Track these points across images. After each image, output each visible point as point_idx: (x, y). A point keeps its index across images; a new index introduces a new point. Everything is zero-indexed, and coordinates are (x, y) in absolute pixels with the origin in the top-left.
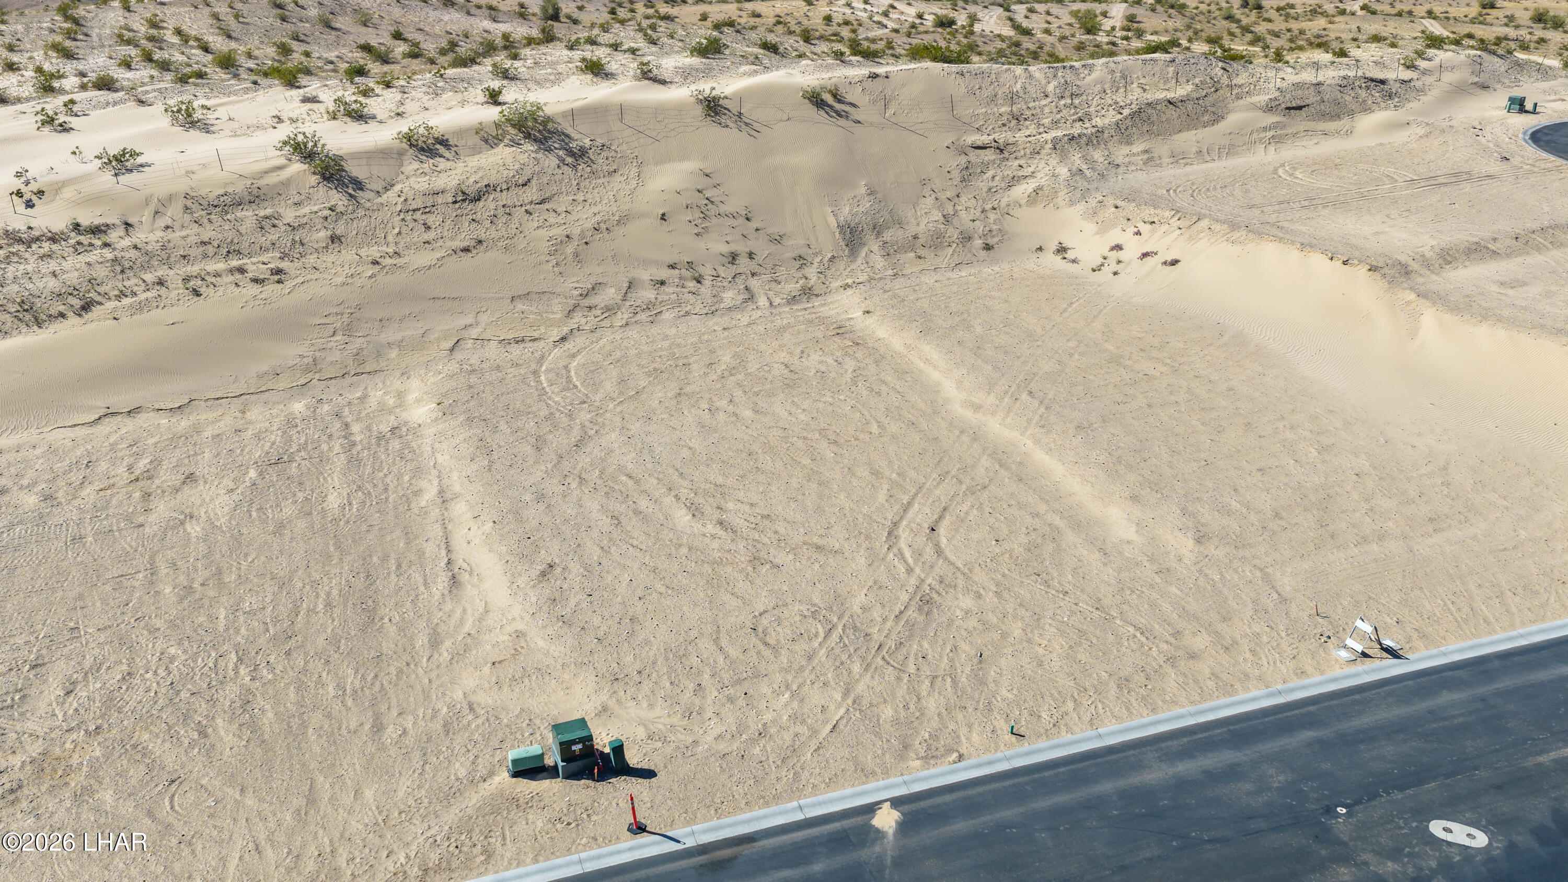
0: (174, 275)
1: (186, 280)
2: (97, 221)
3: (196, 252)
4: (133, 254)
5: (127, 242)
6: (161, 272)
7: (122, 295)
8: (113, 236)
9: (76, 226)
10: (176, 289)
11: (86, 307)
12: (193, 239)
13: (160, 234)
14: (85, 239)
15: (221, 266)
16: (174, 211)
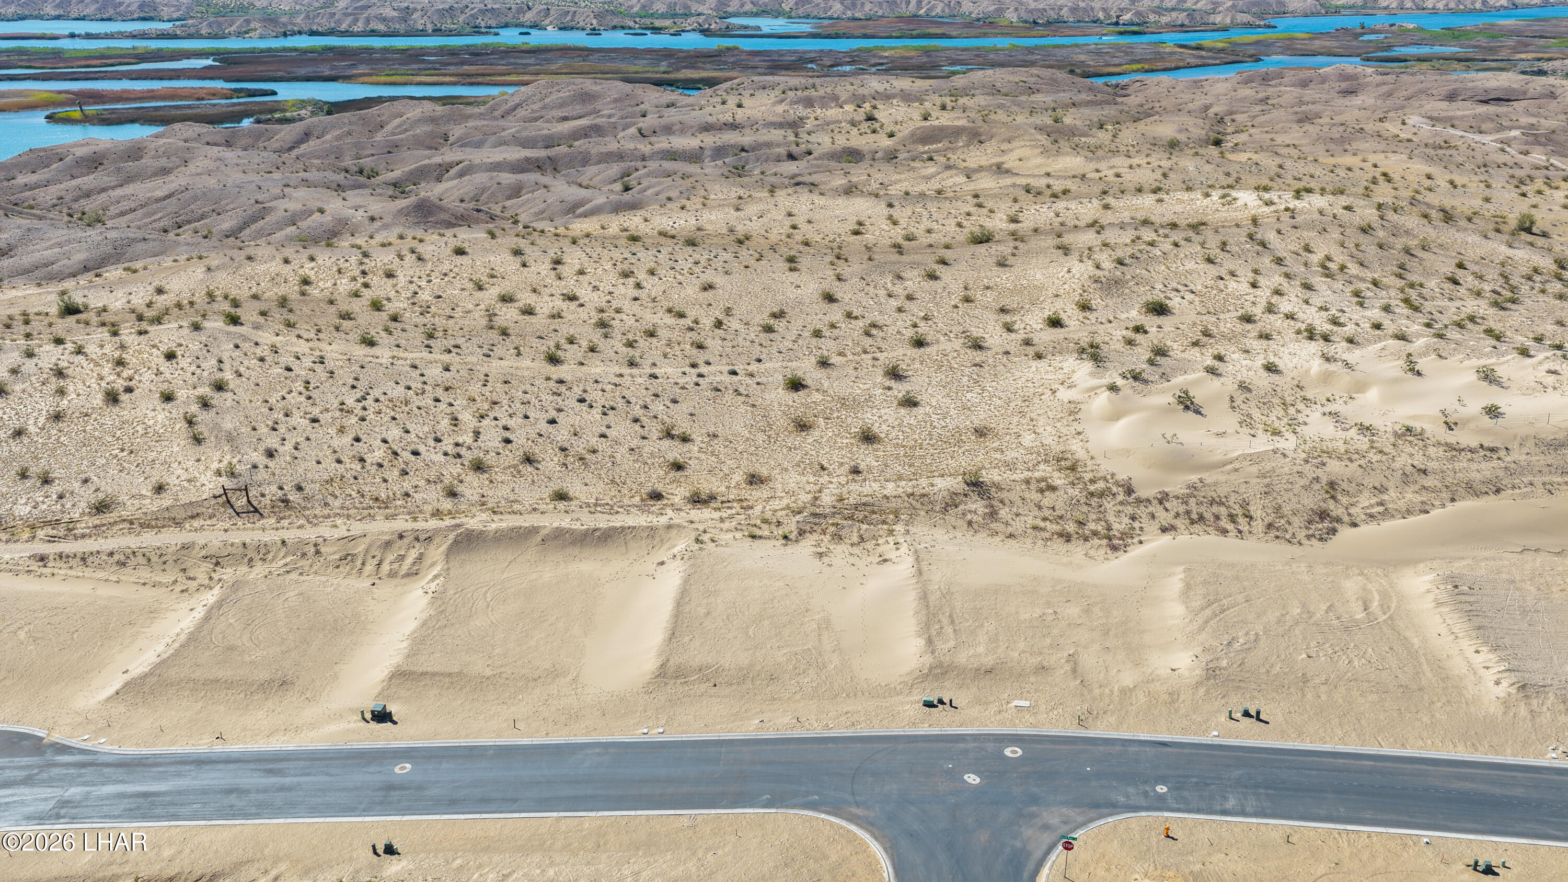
0: (1538, 480)
1: (1544, 484)
2: (1491, 445)
3: (1547, 469)
4: (1513, 465)
5: (1508, 459)
6: (1530, 478)
7: (1514, 487)
8: (1502, 453)
9: (1482, 446)
10: (1540, 490)
11: (1498, 491)
12: (1542, 462)
13: (1525, 457)
14: (1488, 453)
15: (1559, 479)
16: (1530, 444)
